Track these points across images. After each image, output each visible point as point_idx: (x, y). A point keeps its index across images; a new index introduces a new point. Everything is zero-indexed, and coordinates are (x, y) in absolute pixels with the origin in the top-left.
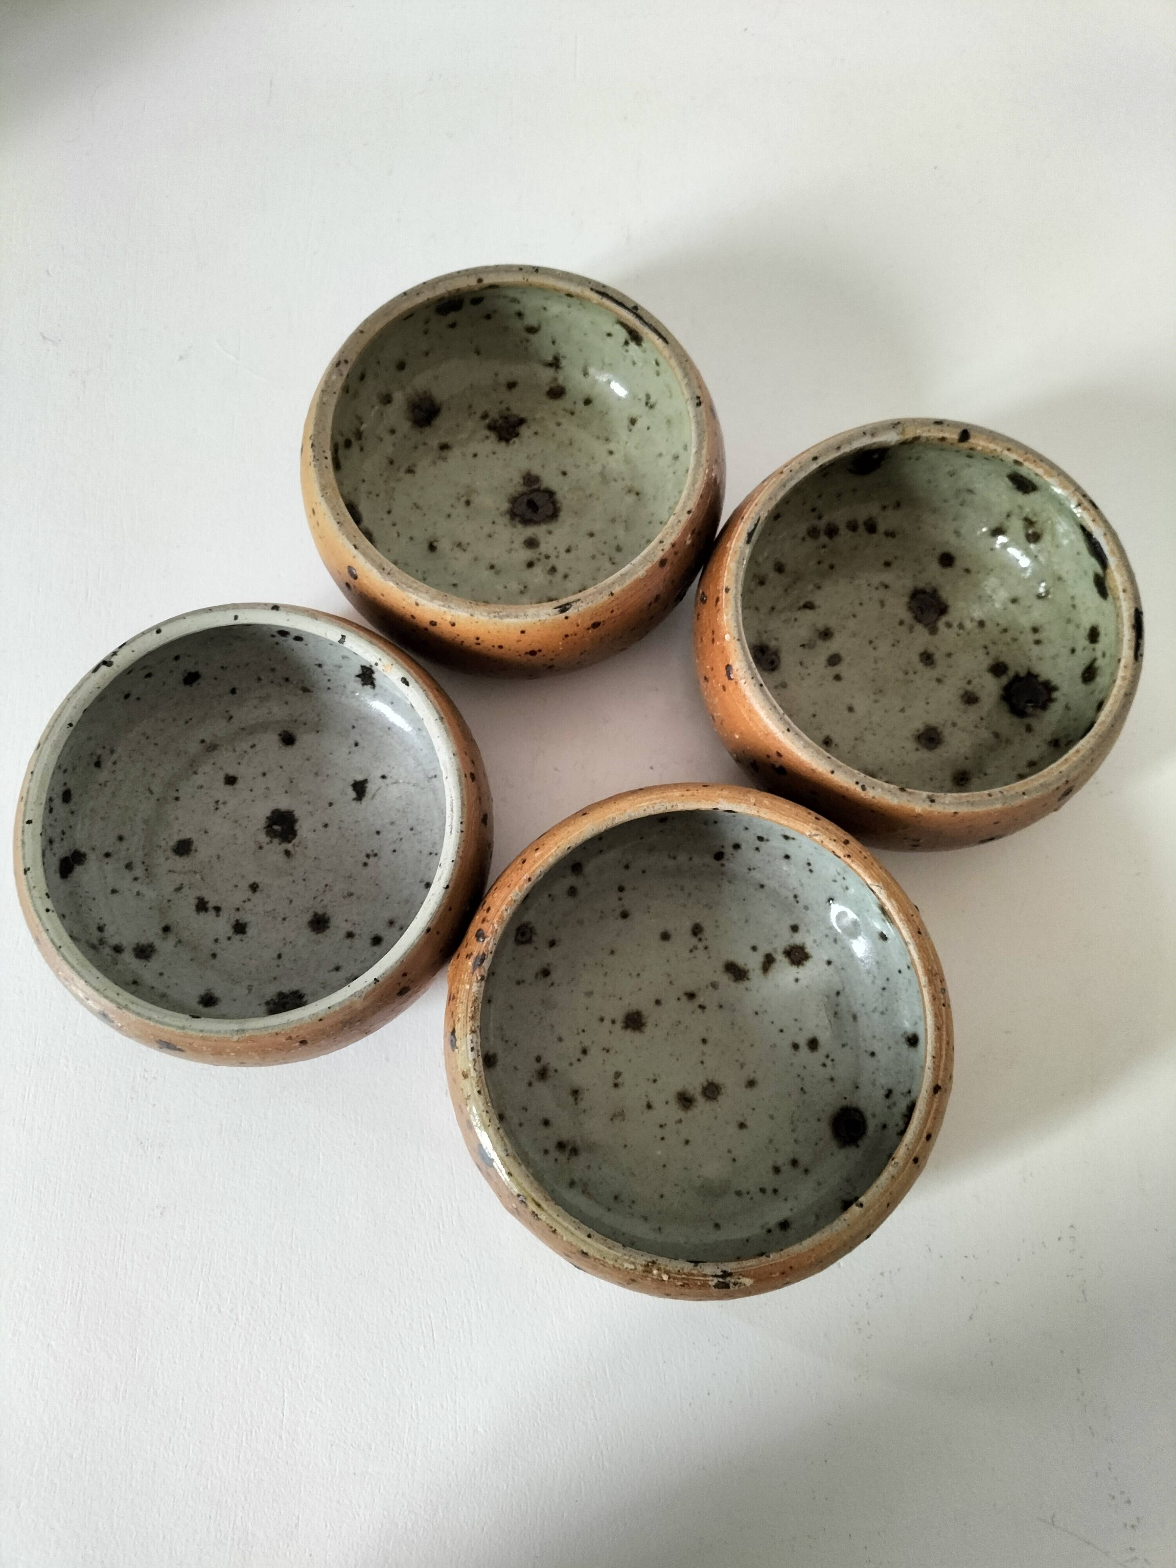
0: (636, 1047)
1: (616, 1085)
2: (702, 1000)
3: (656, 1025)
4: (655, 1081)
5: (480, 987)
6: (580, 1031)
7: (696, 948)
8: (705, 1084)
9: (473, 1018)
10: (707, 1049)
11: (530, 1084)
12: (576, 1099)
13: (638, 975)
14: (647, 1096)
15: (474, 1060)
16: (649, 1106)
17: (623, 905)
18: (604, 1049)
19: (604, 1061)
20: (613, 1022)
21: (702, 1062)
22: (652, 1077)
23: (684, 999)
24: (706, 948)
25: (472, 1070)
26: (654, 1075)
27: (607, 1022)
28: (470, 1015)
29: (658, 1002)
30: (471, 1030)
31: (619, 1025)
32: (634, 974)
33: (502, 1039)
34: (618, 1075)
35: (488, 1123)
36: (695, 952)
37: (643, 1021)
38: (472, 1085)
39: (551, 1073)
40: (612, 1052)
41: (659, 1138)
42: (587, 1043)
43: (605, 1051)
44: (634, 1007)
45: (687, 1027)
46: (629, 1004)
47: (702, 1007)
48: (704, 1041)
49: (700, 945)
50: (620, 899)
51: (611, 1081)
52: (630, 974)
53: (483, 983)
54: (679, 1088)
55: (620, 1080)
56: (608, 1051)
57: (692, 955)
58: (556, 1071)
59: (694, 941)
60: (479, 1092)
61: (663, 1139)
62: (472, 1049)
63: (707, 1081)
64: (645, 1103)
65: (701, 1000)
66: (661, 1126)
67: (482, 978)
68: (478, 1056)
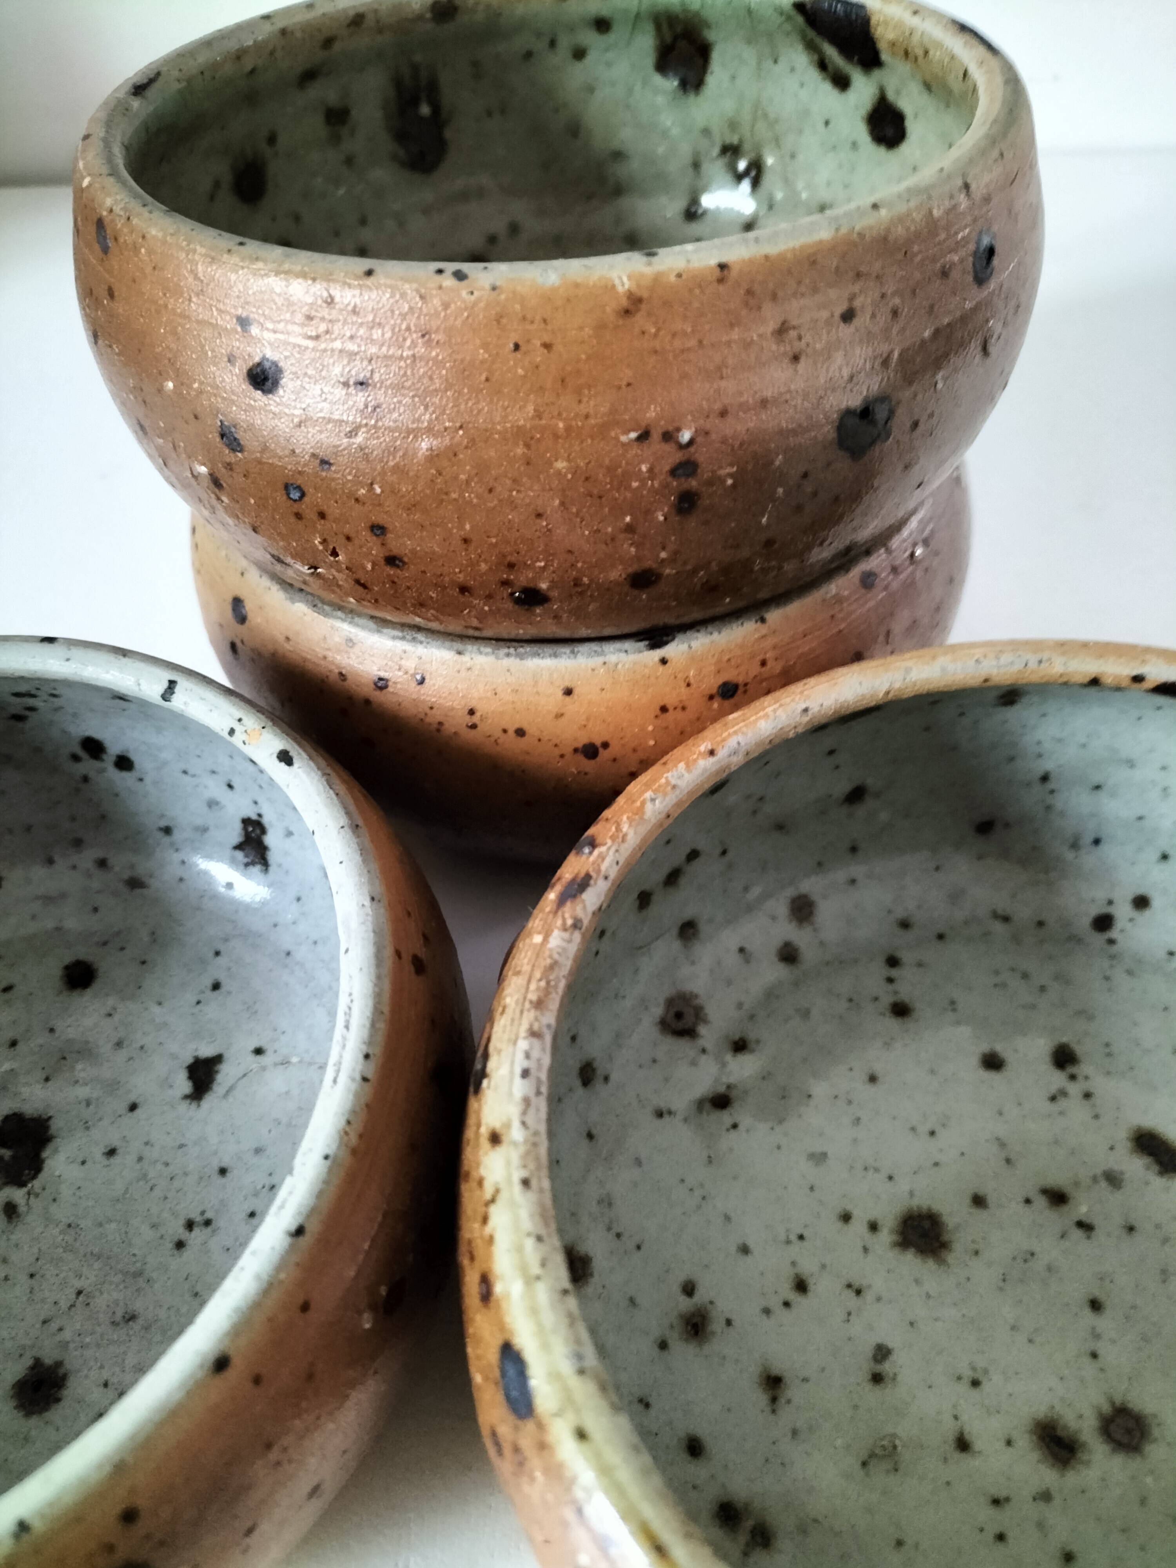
0: (928, 1296)
1: (877, 1379)
2: (1084, 1209)
3: (977, 1253)
4: (975, 1383)
5: (570, 941)
6: (793, 1237)
7: (1063, 1093)
8: (1107, 1409)
9: (539, 1005)
10: (1105, 1323)
11: (663, 1345)
12: (774, 1400)
13: (932, 1133)
14: (956, 1418)
15: (527, 1101)
16: (963, 1445)
17: (896, 993)
18: (849, 1286)
19: (849, 1314)
20: (873, 1227)
21: (1094, 1355)
22: (968, 1374)
23: (1041, 1202)
24: (1087, 1096)
25: (516, 1124)
26: (974, 1369)
27: (859, 1226)
28: (533, 996)
29: (979, 1201)
30: (531, 1026)
31: (886, 1236)
32: (924, 1129)
33: (609, 1229)
34: (882, 1353)
35: (536, 1270)
36: (1063, 1103)
37: (945, 1237)
38: (508, 1163)
39: (716, 1325)
40: (869, 1296)
41: (989, 1536)
42: (808, 1267)
43: (851, 1294)
44: (922, 1201)
45: (1049, 1269)
46: (911, 1194)
47: (1085, 1226)
48: (1095, 1305)
49: (1074, 1089)
50: (890, 980)
51: (867, 1366)
52: (913, 1129)
53: (577, 936)
54: (1041, 1411)
55: (887, 1367)
56: (858, 1292)
57: (1054, 1108)
58: (729, 1322)
59: (1058, 1079)
60: (526, 1183)
61: (1001, 1537)
62: (525, 1073)
63: (1113, 1403)
64: (951, 1437)
65: (1082, 1209)
66: (996, 1502)
67: (577, 925)
68: (538, 1093)
